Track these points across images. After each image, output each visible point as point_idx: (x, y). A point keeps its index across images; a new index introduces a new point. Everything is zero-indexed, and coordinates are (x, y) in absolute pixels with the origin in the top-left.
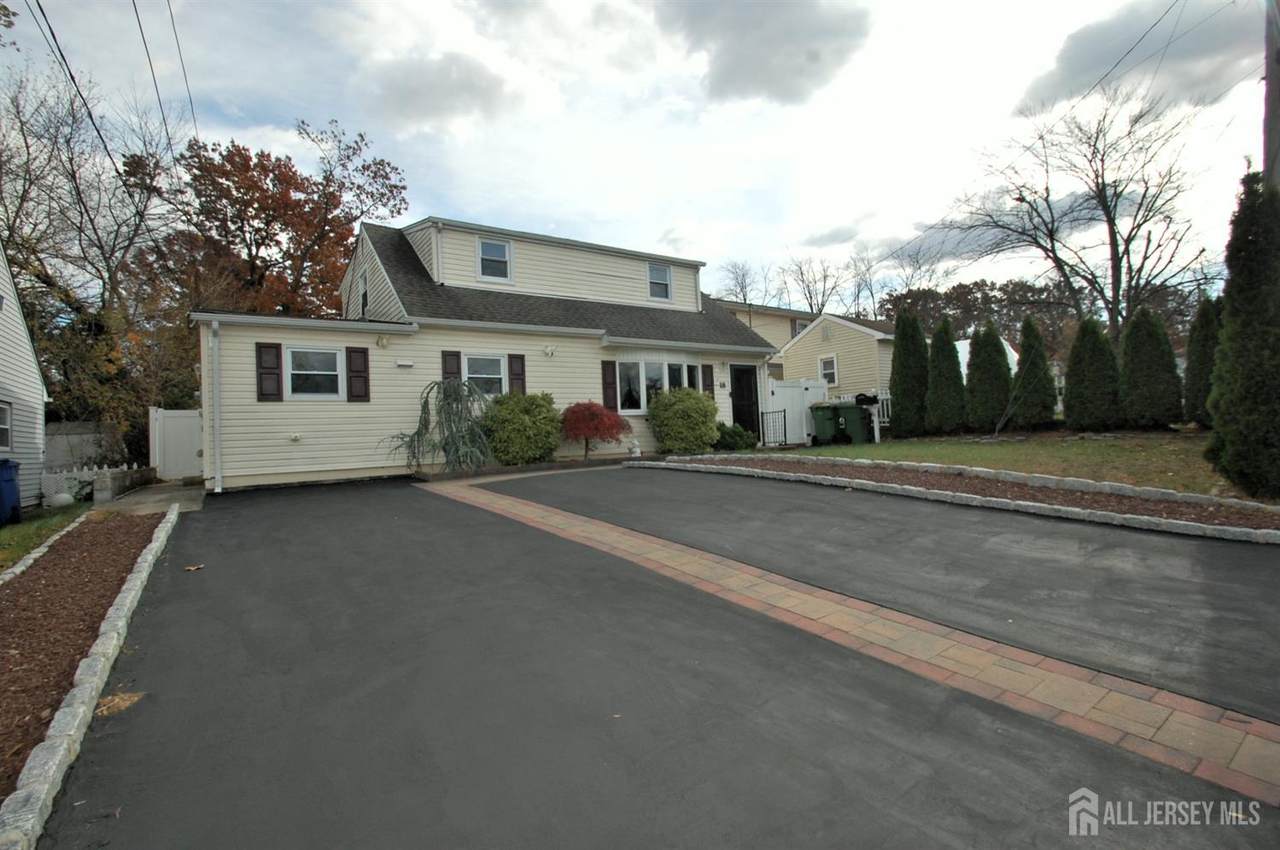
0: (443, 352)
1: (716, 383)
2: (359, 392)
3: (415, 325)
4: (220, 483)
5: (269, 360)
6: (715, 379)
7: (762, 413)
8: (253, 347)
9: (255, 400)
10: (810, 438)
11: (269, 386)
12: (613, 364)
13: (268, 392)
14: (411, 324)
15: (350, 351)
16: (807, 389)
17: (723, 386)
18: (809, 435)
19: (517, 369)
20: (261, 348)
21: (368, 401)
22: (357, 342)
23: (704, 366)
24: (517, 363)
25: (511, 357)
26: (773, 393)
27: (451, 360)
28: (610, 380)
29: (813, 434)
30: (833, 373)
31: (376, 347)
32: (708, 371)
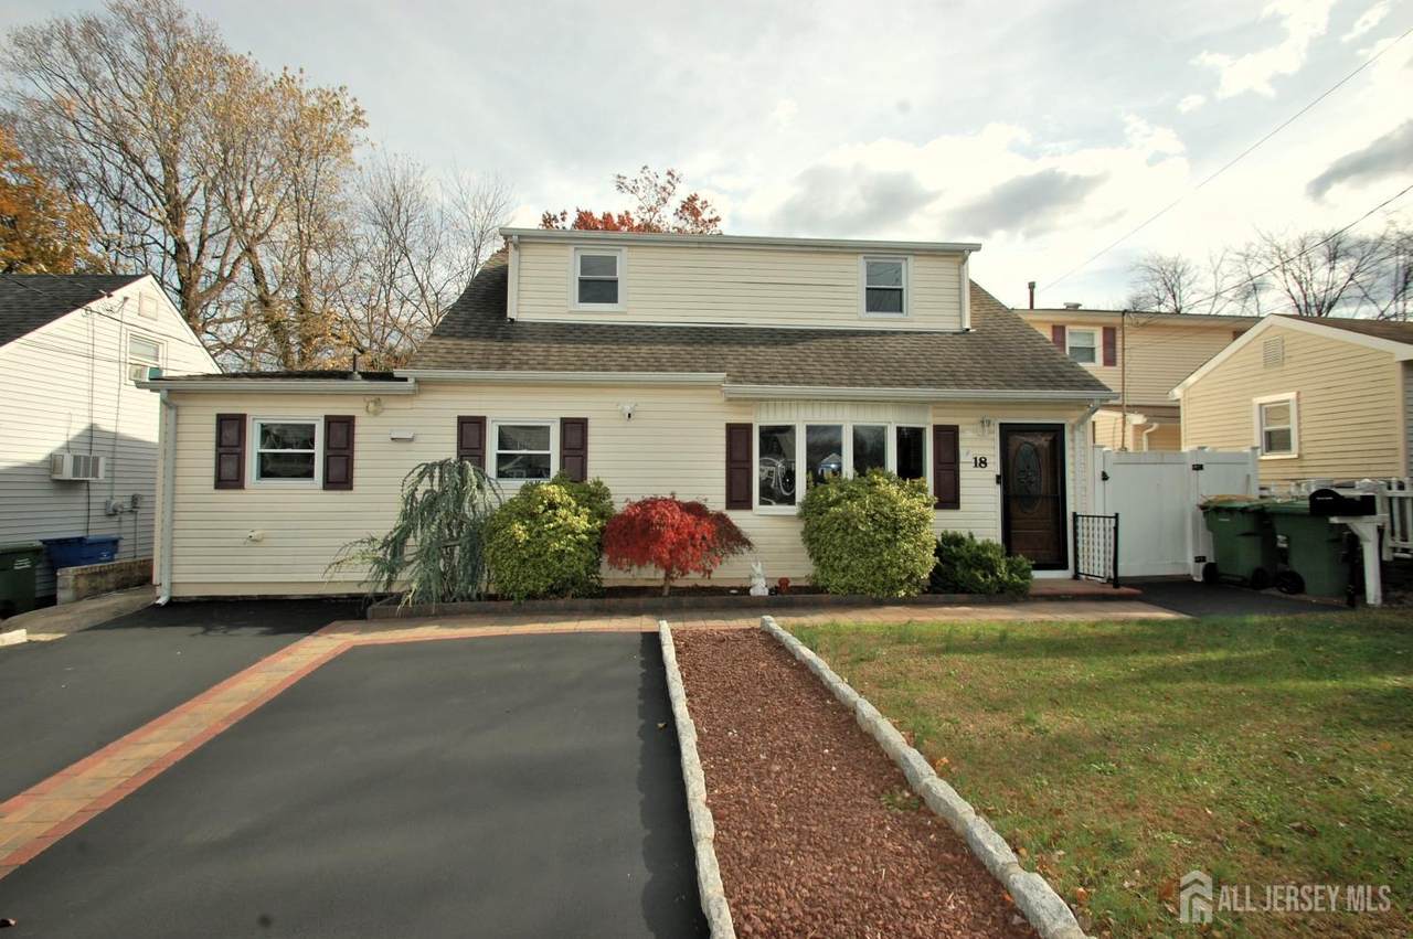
0: (459, 418)
1: (966, 458)
2: (340, 478)
3: (411, 381)
4: (166, 592)
5: (231, 434)
6: (962, 451)
7: (1075, 516)
8: (213, 420)
9: (213, 487)
10: (1202, 565)
11: (229, 469)
12: (747, 429)
13: (228, 478)
14: (405, 380)
15: (330, 421)
16: (1198, 467)
17: (982, 463)
18: (1199, 559)
19: (574, 441)
20: (222, 420)
21: (351, 489)
22: (340, 409)
23: (938, 429)
24: (575, 430)
25: (565, 423)
26: (1105, 477)
27: (471, 430)
28: (739, 455)
29: (1211, 560)
30: (1289, 431)
31: (365, 413)
32: (948, 438)
